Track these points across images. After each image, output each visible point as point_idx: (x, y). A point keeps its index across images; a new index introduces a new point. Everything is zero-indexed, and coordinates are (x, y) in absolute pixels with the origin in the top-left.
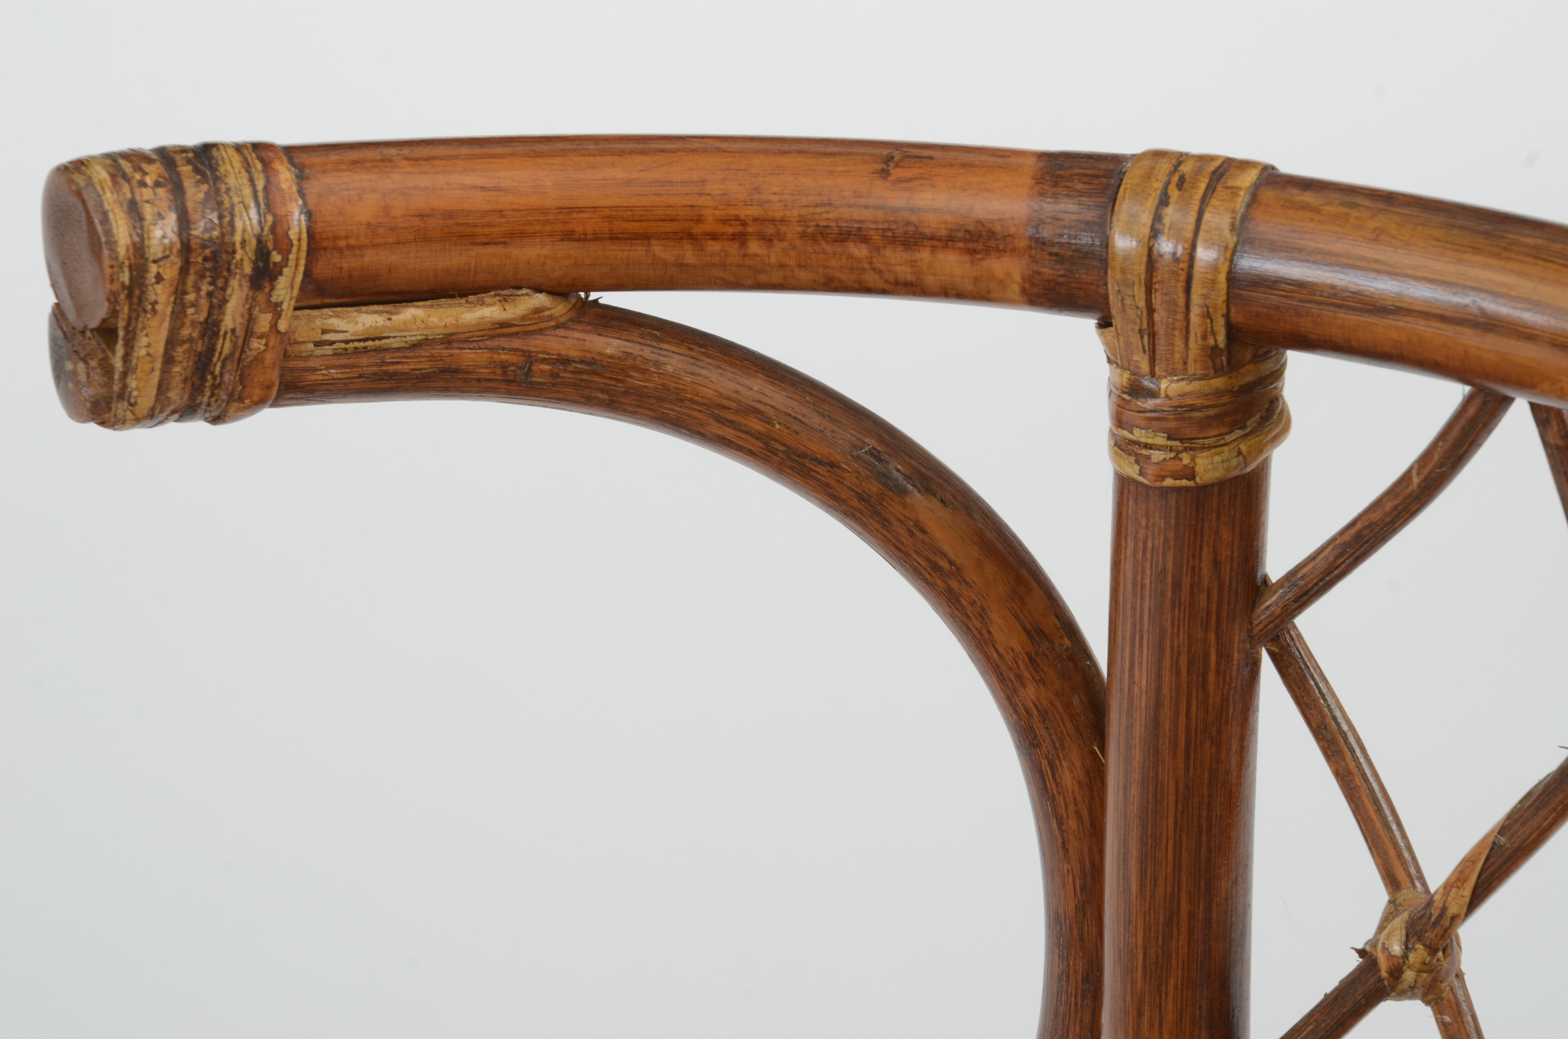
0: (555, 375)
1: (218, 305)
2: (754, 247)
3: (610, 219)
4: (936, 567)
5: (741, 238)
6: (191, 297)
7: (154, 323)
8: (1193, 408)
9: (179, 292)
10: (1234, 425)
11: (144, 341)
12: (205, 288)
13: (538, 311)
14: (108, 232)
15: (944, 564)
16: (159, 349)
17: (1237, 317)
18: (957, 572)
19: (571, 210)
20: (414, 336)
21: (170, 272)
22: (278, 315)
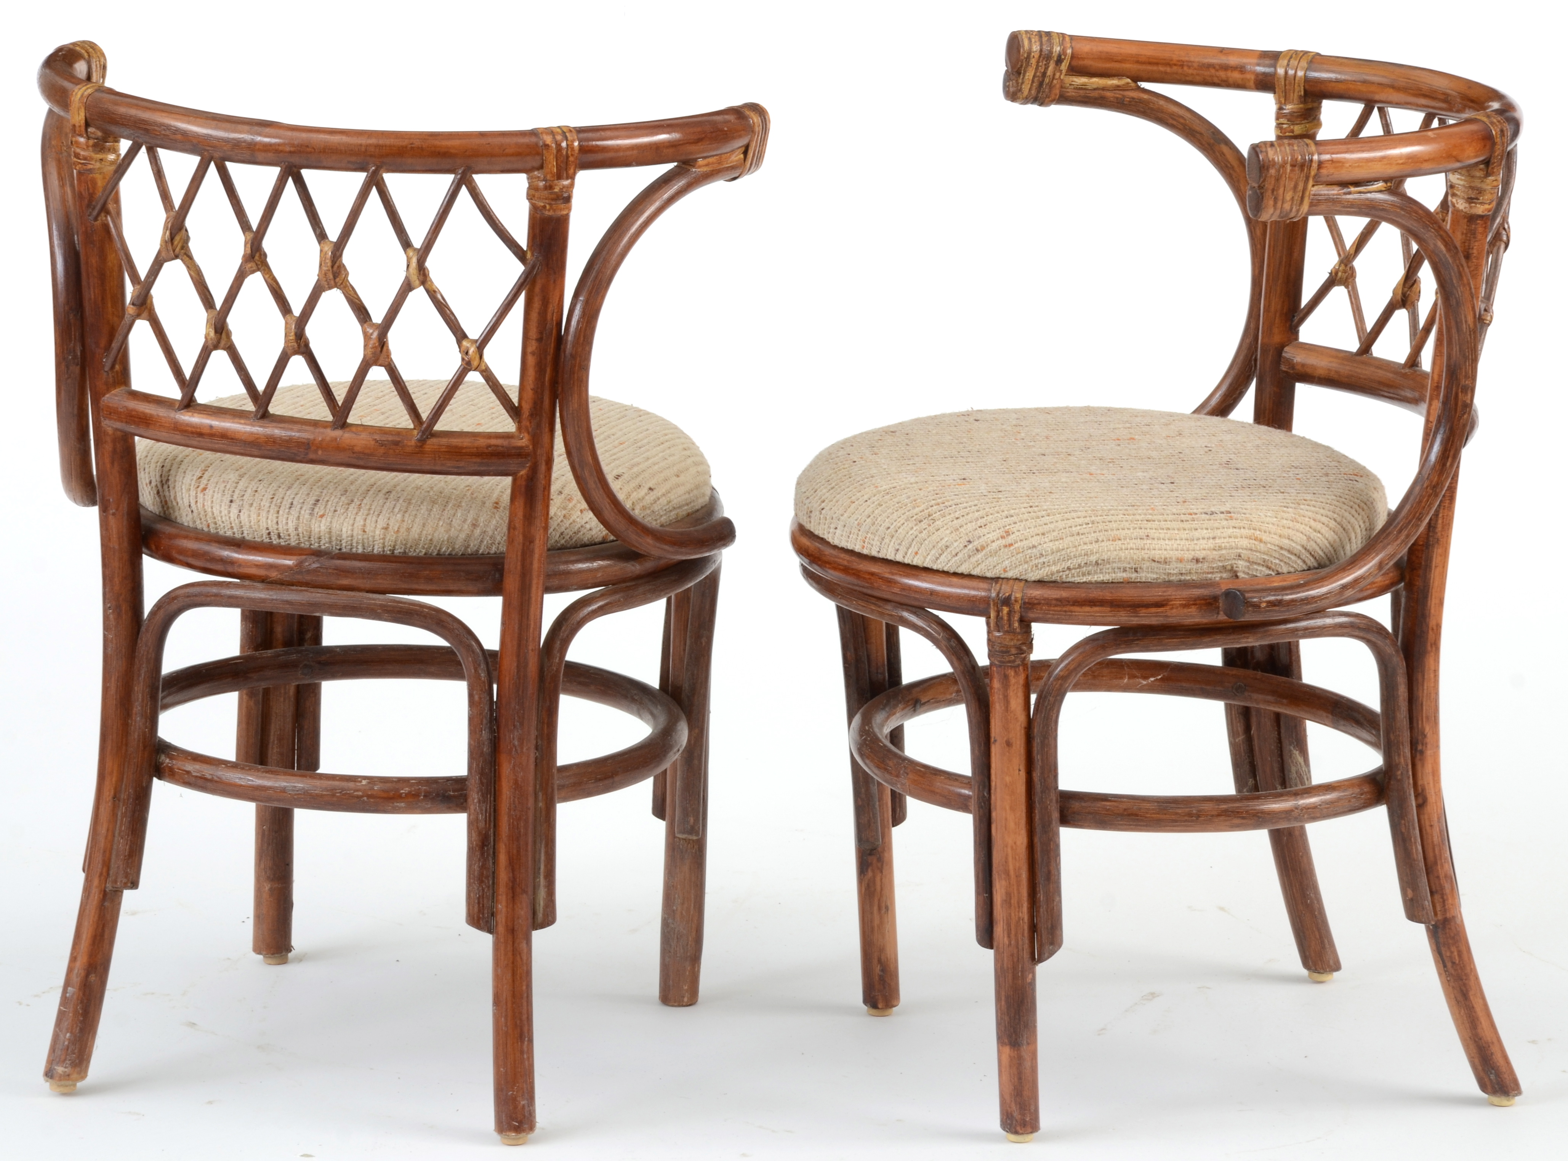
0: (1130, 102)
1: (1046, 68)
2: (1185, 68)
3: (1149, 58)
4: (1227, 166)
5: (1182, 66)
6: (1040, 64)
7: (1031, 69)
8: (1294, 112)
9: (1038, 62)
10: (1305, 119)
11: (1028, 74)
12: (1044, 62)
13: (1128, 83)
14: (1023, 44)
15: (1229, 165)
16: (1031, 78)
17: (1307, 87)
18: (1233, 167)
19: (1139, 55)
20: (1095, 86)
21: (1037, 56)
22: (1061, 74)
